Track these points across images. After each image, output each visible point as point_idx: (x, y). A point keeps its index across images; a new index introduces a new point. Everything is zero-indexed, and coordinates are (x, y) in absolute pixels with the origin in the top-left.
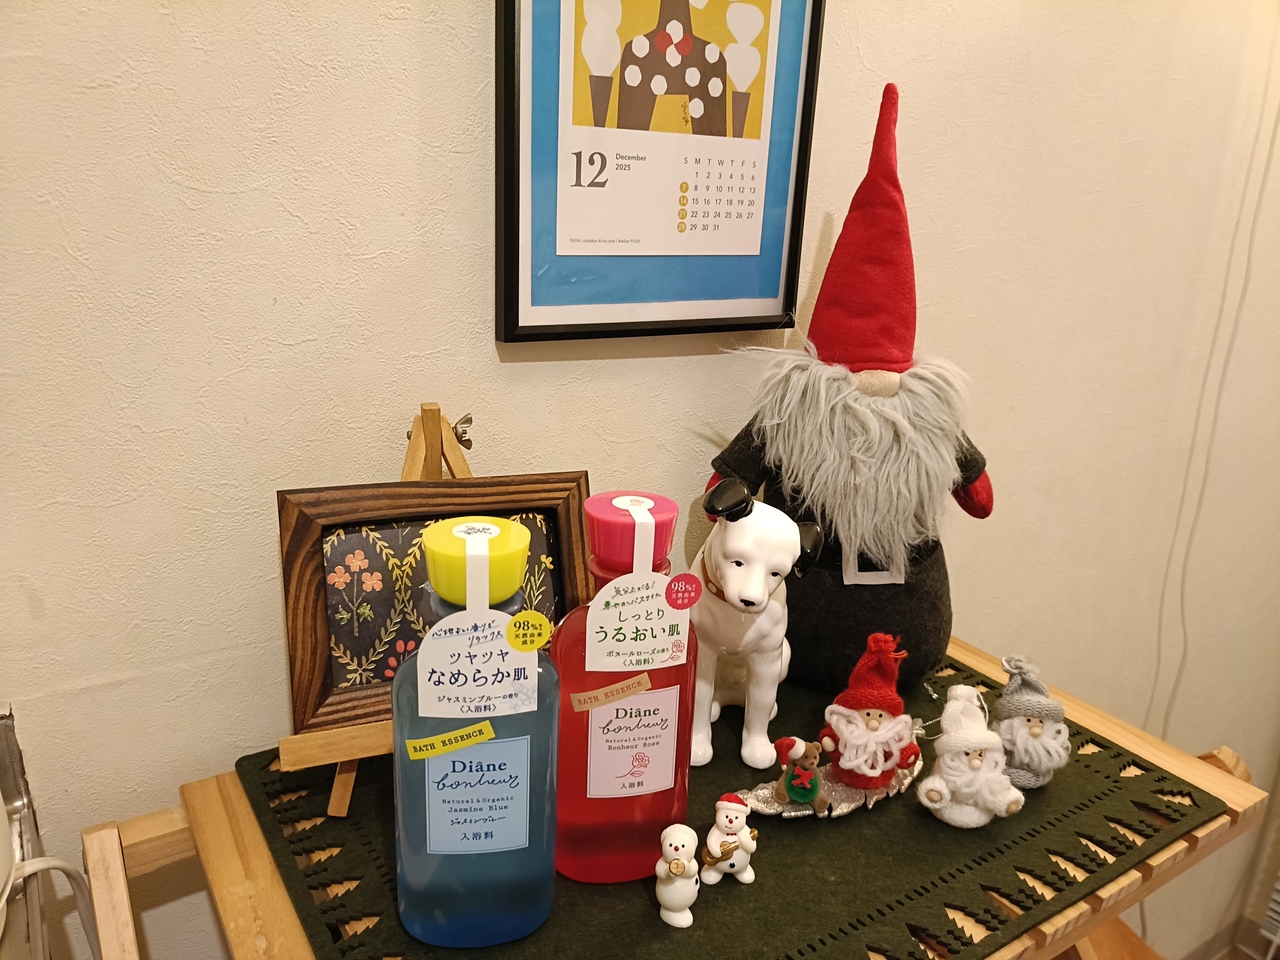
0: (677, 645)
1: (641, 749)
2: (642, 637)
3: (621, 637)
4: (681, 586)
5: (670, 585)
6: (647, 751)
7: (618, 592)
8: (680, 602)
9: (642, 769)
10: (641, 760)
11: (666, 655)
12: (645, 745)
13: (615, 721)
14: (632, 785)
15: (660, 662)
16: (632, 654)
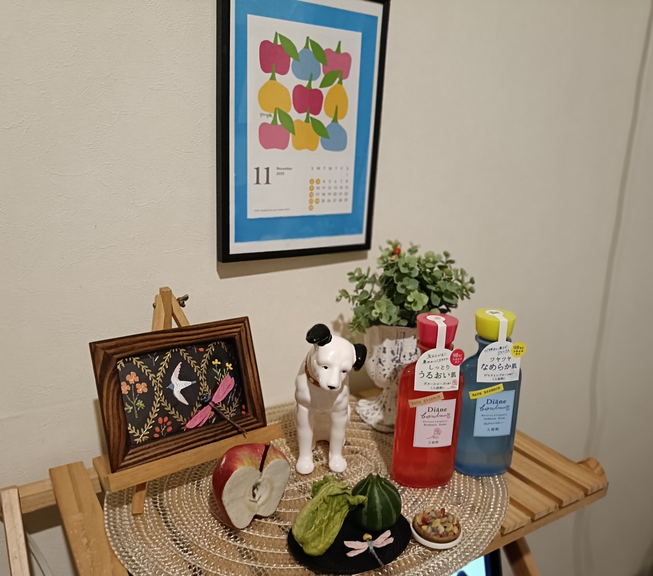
0: (454, 382)
1: (438, 426)
2: (440, 377)
3: (430, 376)
4: (456, 355)
5: (452, 354)
6: (441, 428)
7: (429, 356)
8: (456, 362)
9: (438, 435)
10: (438, 431)
11: (450, 386)
12: (440, 424)
13: (427, 413)
14: (433, 442)
15: (448, 388)
16: (435, 384)
